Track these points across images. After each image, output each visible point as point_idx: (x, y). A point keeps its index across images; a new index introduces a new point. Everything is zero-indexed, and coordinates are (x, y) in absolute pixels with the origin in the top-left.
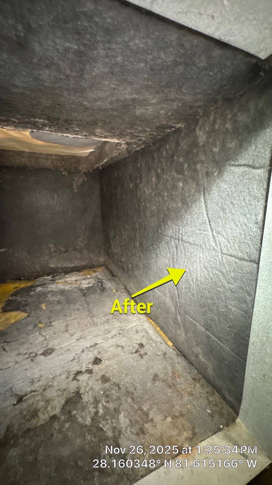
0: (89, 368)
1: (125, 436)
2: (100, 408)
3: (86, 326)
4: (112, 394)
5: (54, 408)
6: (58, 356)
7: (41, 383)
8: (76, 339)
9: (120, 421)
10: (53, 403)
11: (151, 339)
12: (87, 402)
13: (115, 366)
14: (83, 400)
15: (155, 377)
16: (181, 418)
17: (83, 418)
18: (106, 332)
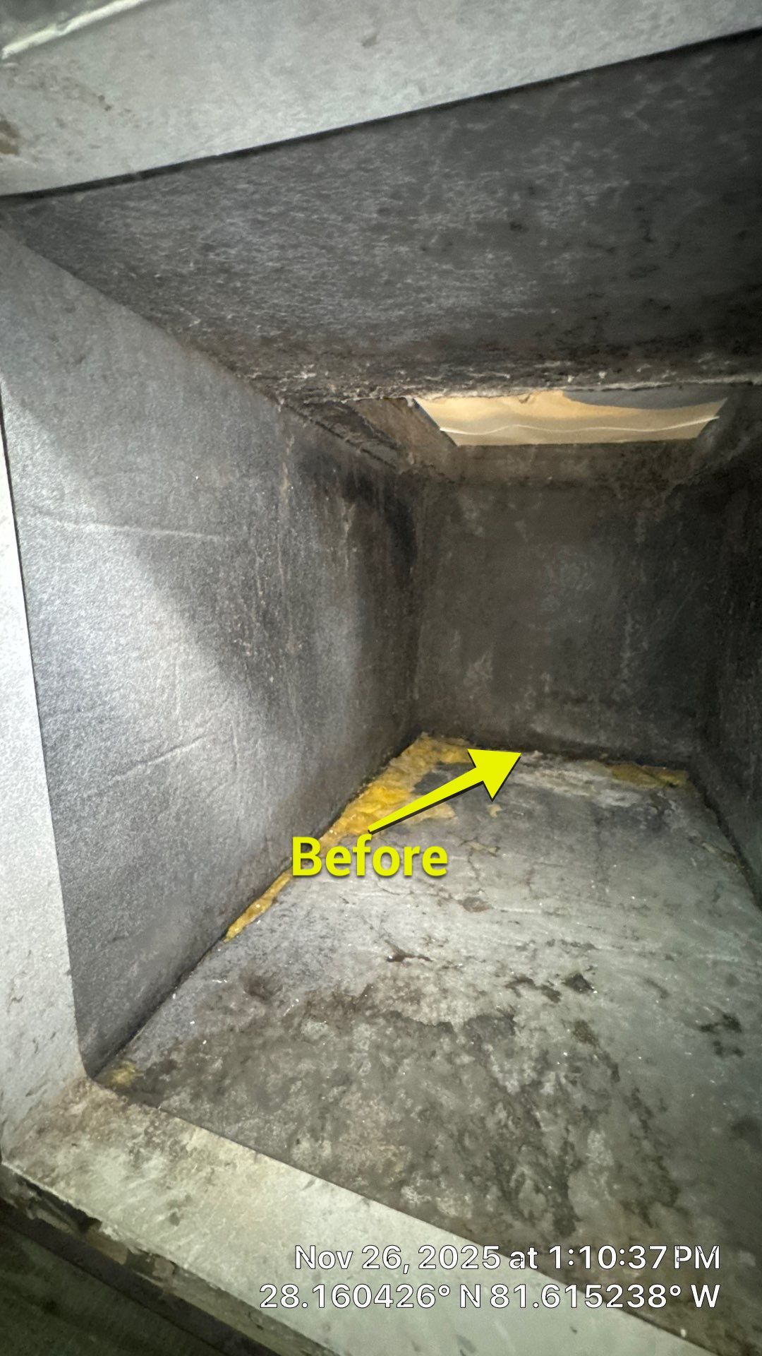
0: (552, 985)
1: (590, 1183)
2: (549, 1081)
3: (579, 895)
4: (592, 1076)
5: (451, 1011)
6: (492, 922)
7: (443, 952)
8: (543, 909)
9: (589, 1141)
10: (452, 1002)
12: (522, 1049)
13: (623, 1023)
14: (516, 1039)
15: (745, 1126)
17: (502, 1071)
18: (629, 933)
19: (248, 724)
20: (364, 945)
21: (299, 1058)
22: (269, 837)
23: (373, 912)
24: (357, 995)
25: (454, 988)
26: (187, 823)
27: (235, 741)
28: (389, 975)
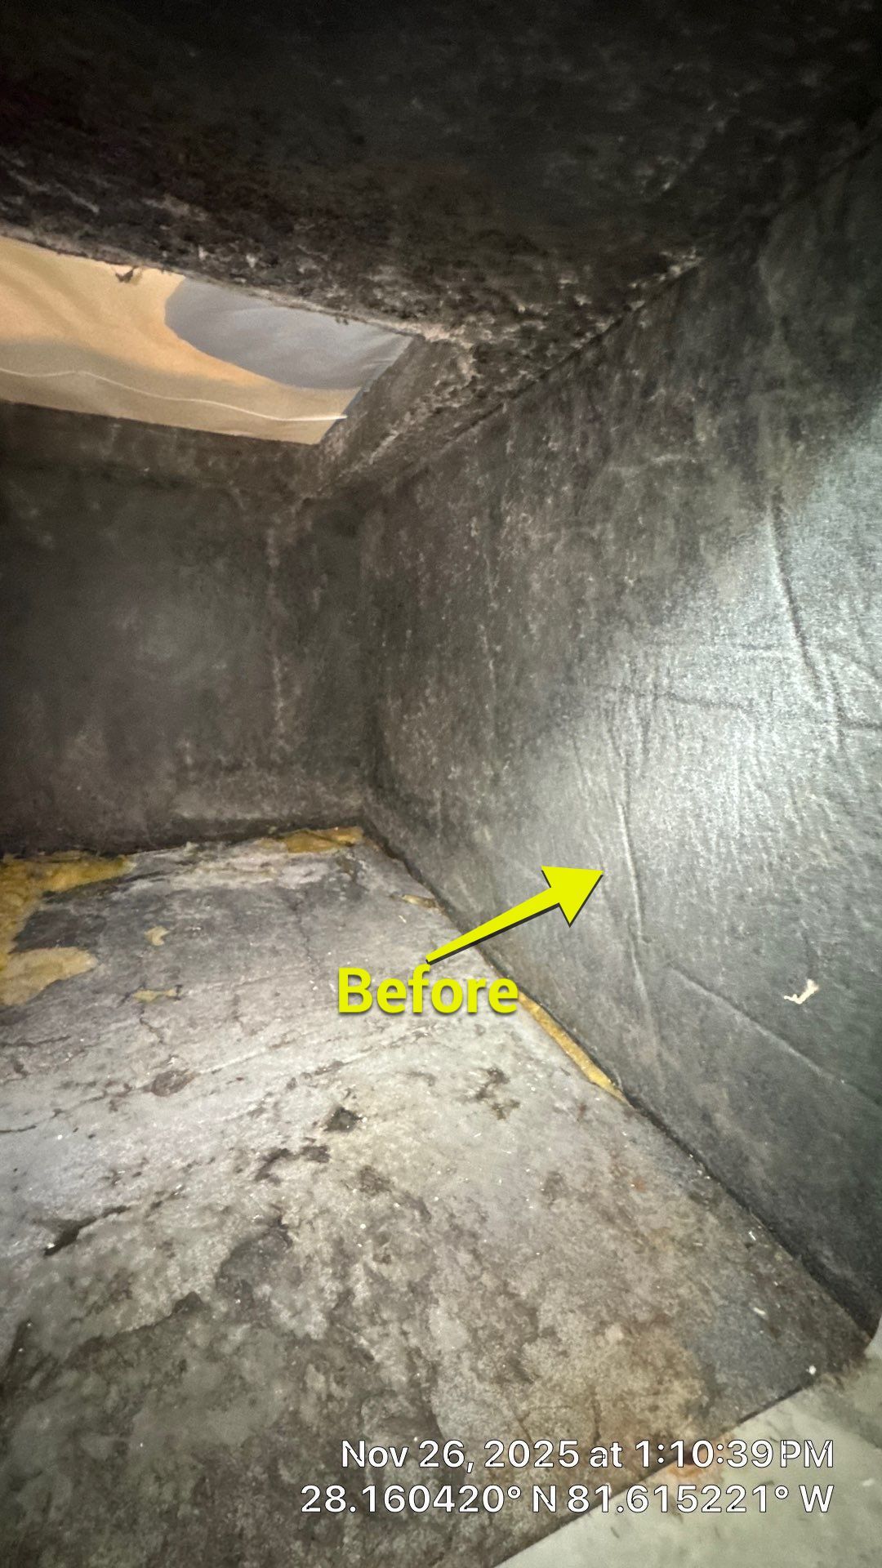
0: (313, 1141)
1: (456, 1387)
2: (358, 1280)
3: (303, 1006)
4: (403, 1233)
5: (188, 1271)
6: (205, 1096)
7: (142, 1183)
8: (266, 1045)
9: (432, 1328)
10: (184, 1256)
11: (531, 1059)
12: (309, 1258)
13: (407, 1141)
14: (296, 1249)
15: (552, 1183)
16: (658, 1331)
17: (296, 1313)
25: (180, 1230)
28: (57, 1279)
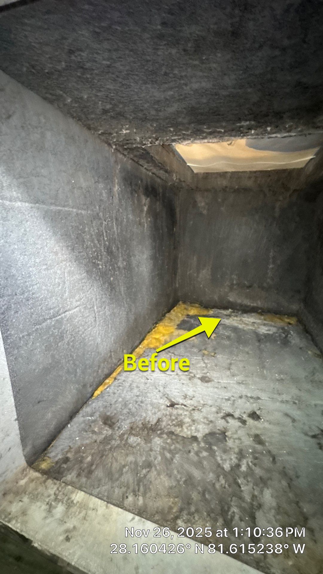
0: (243, 417)
1: (266, 516)
2: (244, 464)
3: (252, 374)
4: (263, 461)
5: (197, 430)
6: (214, 387)
7: (192, 402)
8: (236, 381)
9: (264, 494)
10: (197, 426)
12: (230, 448)
13: (275, 435)
14: (227, 444)
17: (222, 460)
18: (276, 392)
19: (101, 300)
20: (156, 399)
21: (127, 455)
22: (112, 350)
23: (160, 384)
24: (153, 423)
25: (198, 419)
26: (73, 346)
27: (95, 308)
28: (168, 413)
